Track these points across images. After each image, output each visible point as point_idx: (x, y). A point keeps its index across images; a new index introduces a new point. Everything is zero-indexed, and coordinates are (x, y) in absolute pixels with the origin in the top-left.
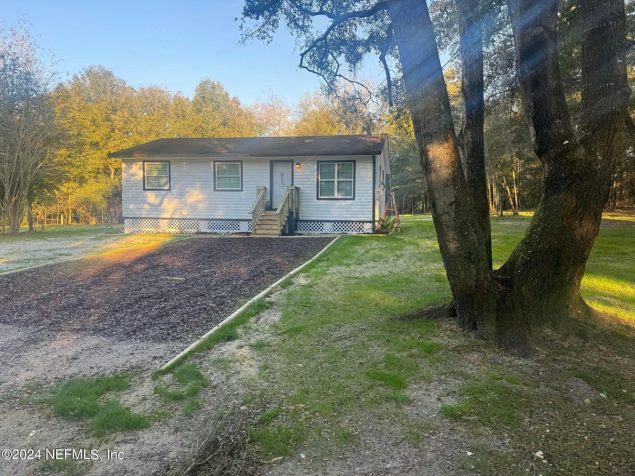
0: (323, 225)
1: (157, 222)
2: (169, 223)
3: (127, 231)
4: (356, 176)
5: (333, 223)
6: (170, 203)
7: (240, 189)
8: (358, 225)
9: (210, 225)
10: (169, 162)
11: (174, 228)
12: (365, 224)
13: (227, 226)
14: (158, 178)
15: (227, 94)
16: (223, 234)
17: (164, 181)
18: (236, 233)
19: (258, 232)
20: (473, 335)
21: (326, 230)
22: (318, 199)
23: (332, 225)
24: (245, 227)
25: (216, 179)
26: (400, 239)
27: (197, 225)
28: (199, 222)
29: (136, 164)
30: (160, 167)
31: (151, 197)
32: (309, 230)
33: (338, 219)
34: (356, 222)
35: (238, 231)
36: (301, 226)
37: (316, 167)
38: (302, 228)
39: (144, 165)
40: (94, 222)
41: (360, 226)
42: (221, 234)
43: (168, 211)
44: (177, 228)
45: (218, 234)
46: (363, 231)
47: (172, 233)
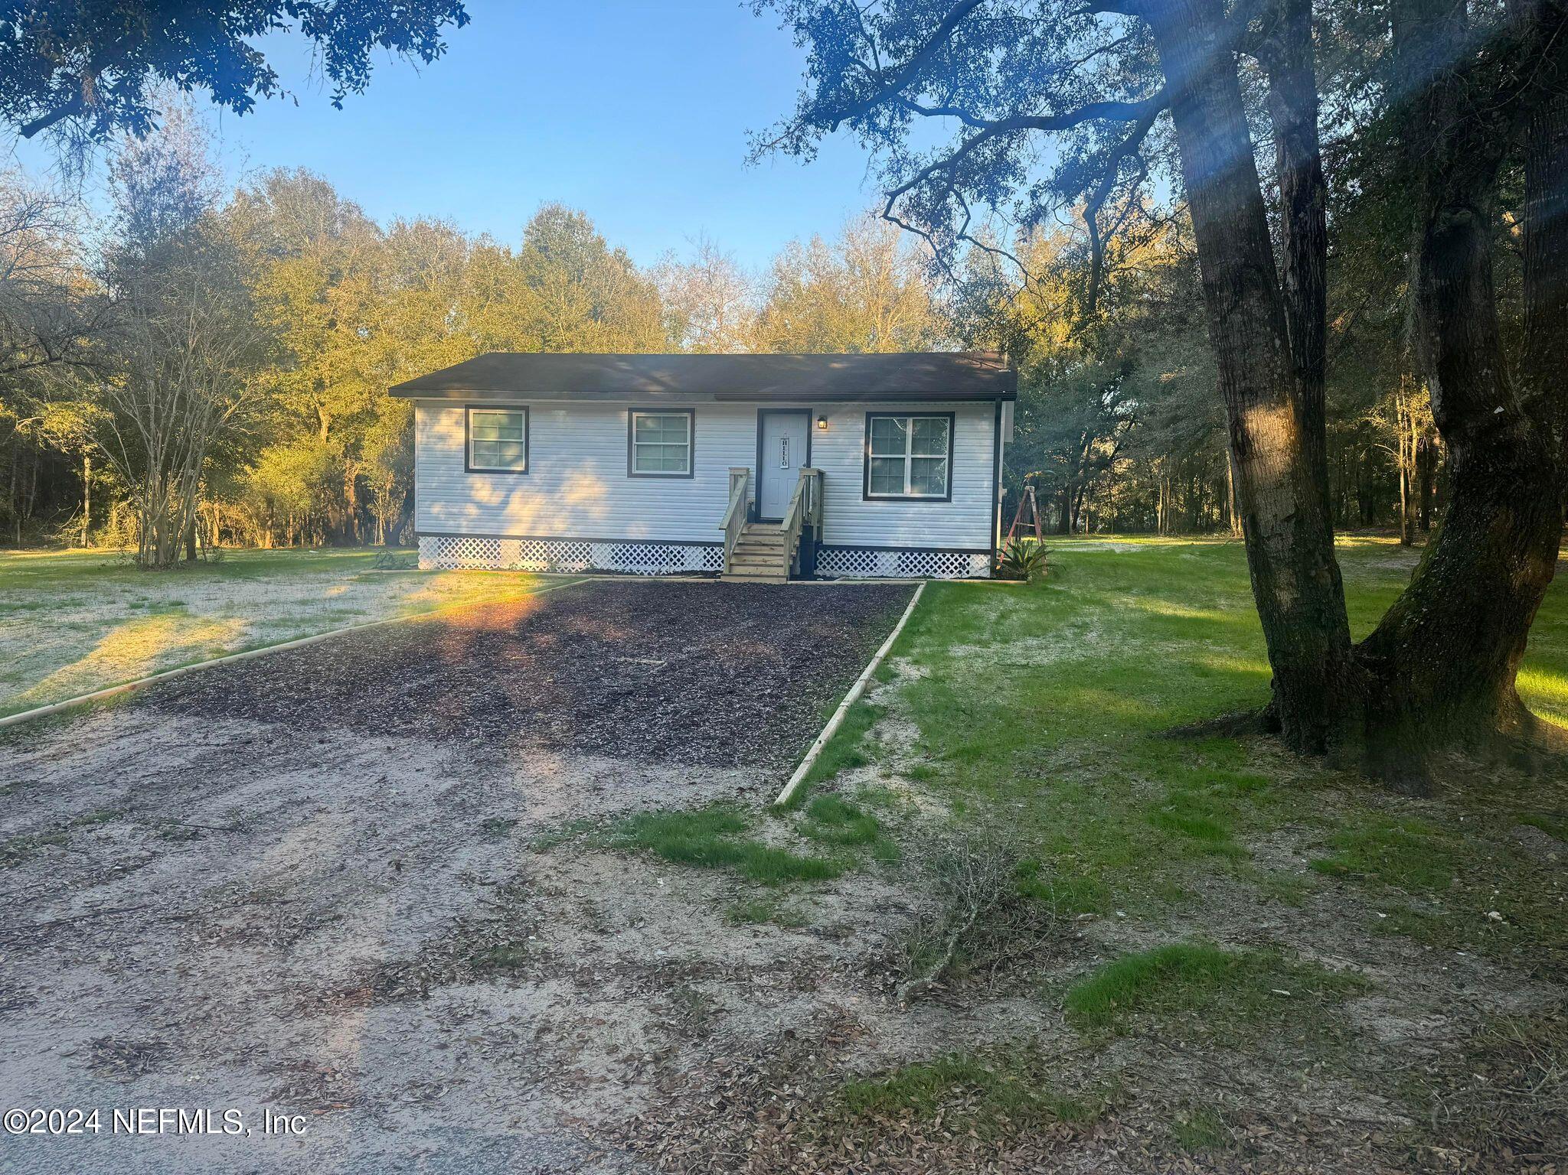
0: (876, 557)
1: (495, 546)
2: (524, 547)
3: (423, 565)
4: (956, 449)
5: (900, 554)
6: (526, 503)
7: (688, 472)
8: (956, 560)
9: (617, 554)
10: (526, 409)
11: (534, 558)
12: (972, 556)
13: (657, 555)
14: (500, 445)
15: (601, 243)
16: (646, 574)
17: (511, 452)
18: (675, 573)
19: (737, 570)
20: (1318, 765)
21: (883, 568)
22: (866, 498)
23: (896, 557)
24: (697, 560)
25: (634, 449)
26: (1060, 592)
27: (588, 553)
28: (591, 545)
29: (450, 413)
30: (505, 420)
31: (483, 489)
32: (844, 568)
33: (910, 544)
34: (952, 551)
35: (682, 568)
36: (825, 559)
37: (863, 427)
38: (828, 563)
39: (467, 415)
40: (267, 541)
41: (960, 560)
42: (642, 574)
43: (519, 521)
44: (541, 558)
45: (635, 574)
46: (968, 572)
47: (530, 570)
